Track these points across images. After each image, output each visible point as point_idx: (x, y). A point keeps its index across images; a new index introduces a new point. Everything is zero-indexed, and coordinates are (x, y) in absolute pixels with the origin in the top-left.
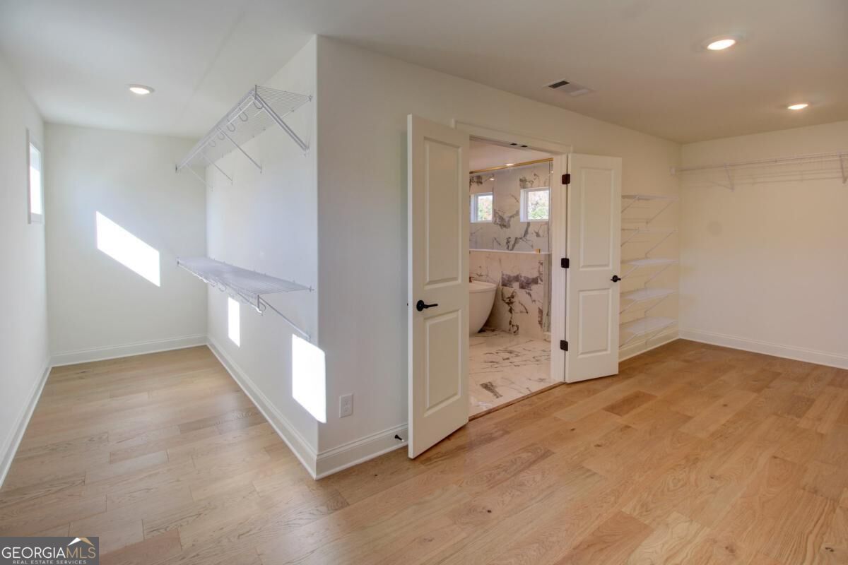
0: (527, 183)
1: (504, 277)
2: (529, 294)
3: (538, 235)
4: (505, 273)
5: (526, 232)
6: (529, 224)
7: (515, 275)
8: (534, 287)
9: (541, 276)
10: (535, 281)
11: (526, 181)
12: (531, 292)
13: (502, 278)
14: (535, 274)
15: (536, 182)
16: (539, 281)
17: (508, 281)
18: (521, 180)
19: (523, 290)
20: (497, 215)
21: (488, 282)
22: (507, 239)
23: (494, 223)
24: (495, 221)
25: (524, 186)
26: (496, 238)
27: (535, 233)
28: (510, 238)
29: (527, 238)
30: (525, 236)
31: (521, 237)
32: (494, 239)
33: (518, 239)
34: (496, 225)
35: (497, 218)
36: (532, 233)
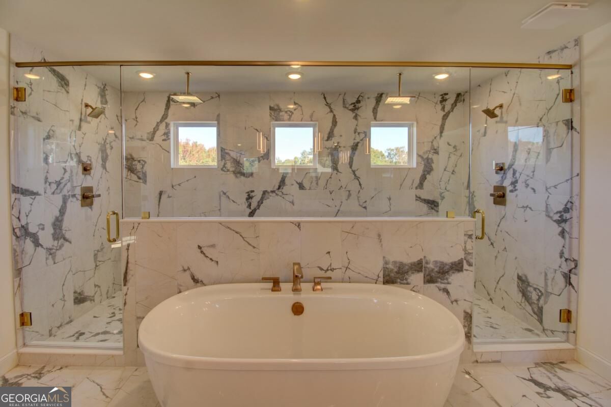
1: (390, 266)
2: (446, 291)
4: (391, 259)
5: (282, 184)
7: (415, 259)
8: (455, 279)
9: (469, 257)
10: (458, 267)
11: (280, 110)
12: (449, 287)
13: (385, 269)
14: (456, 255)
15: (297, 114)
16: (466, 266)
17: (398, 273)
18: (271, 108)
19: (432, 286)
20: (227, 157)
21: (350, 281)
22: (248, 192)
23: (222, 169)
24: (224, 166)
25: (276, 117)
26: (225, 192)
27: (297, 183)
28: (252, 191)
29: (283, 191)
30: (279, 189)
31: (272, 190)
32: (222, 193)
33: (268, 193)
34: (226, 173)
35: (227, 162)
36: (292, 185)
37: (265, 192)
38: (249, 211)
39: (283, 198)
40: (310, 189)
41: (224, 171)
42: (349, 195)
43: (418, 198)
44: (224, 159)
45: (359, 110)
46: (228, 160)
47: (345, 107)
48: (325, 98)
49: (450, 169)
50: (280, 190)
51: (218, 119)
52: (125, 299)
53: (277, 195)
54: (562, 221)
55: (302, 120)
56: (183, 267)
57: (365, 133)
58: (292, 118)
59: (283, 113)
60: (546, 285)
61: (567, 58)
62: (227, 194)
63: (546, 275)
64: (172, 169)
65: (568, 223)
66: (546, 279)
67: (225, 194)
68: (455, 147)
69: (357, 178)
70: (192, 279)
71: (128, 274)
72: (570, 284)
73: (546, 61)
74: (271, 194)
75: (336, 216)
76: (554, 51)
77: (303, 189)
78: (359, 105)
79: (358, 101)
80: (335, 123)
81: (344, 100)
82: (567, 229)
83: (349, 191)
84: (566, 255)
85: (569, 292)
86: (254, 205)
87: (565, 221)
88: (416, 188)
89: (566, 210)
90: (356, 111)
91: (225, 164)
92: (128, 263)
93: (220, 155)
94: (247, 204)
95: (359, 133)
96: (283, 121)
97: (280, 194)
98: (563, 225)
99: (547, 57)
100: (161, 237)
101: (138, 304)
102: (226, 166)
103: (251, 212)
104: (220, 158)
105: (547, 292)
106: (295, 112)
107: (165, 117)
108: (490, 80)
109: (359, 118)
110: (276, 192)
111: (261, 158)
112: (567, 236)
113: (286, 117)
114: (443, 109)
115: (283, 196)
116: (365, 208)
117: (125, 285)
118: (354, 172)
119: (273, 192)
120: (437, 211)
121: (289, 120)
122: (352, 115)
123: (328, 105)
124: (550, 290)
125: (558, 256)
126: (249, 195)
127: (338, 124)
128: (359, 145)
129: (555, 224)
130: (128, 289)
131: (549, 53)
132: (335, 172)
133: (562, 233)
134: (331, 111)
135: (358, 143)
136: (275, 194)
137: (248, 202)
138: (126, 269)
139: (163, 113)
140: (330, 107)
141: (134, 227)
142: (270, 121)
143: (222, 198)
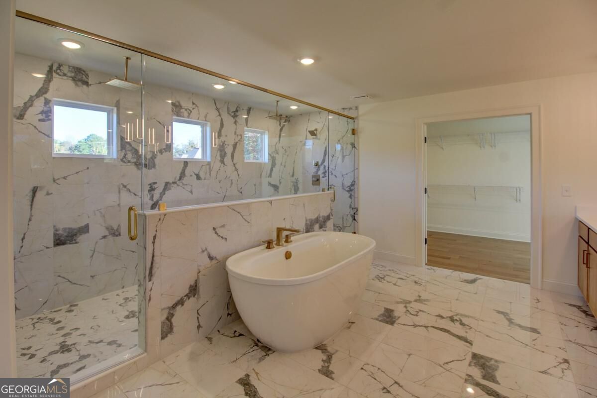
0: (183, 110)
1: (308, 222)
3: (198, 177)
4: (308, 218)
5: (182, 175)
6: (186, 163)
7: (316, 216)
11: (181, 107)
13: (306, 224)
14: (328, 212)
15: (195, 112)
18: (173, 104)
20: (128, 147)
22: (150, 184)
23: (122, 160)
24: (124, 157)
25: (177, 112)
26: (125, 184)
27: (195, 174)
28: (155, 183)
29: (183, 181)
30: (180, 179)
31: (174, 181)
32: (122, 186)
33: (170, 184)
34: (125, 164)
35: (127, 152)
36: (191, 176)
37: (167, 184)
38: (151, 203)
39: (184, 188)
40: (205, 179)
41: (124, 162)
42: (232, 183)
43: (270, 184)
44: (125, 149)
45: (238, 117)
46: (129, 151)
47: (228, 113)
48: (215, 103)
49: (283, 164)
50: (181, 181)
51: (117, 105)
52: (150, 295)
53: (178, 185)
54: (350, 190)
55: (198, 119)
56: (202, 249)
57: (241, 135)
58: (191, 116)
59: (184, 110)
60: (343, 223)
61: (352, 114)
62: (128, 187)
63: (343, 218)
64: (54, 158)
65: (353, 191)
66: (343, 220)
67: (125, 187)
68: (285, 150)
69: (236, 170)
70: (209, 257)
71: (154, 268)
72: (355, 220)
73: (341, 112)
74: (172, 185)
75: (223, 201)
76: (346, 109)
77: (199, 180)
78: (238, 114)
79: (237, 111)
80: (222, 125)
81: (228, 108)
82: (353, 194)
83: (232, 180)
84: (353, 207)
85: (354, 224)
86: (156, 196)
87: (352, 190)
88: (269, 177)
89: (352, 185)
90: (235, 118)
91: (125, 155)
92: (153, 256)
93: (120, 145)
94: (149, 196)
95: (237, 135)
96: (183, 117)
97: (181, 184)
98: (351, 192)
99: (342, 110)
100: (184, 225)
101: (163, 296)
102: (127, 156)
103: (154, 204)
104: (120, 149)
105: (343, 226)
106: (193, 111)
107: (43, 91)
108: (309, 114)
109: (237, 124)
110: (178, 183)
111: (163, 151)
112: (353, 197)
113: (186, 114)
114: (280, 124)
115: (184, 186)
116: (241, 193)
117: (150, 280)
118: (234, 164)
119: (174, 183)
120: (278, 192)
121: (188, 117)
122: (233, 120)
123: (217, 109)
124: (345, 225)
125: (348, 207)
126: (151, 187)
127: (224, 126)
128: (238, 144)
129: (347, 193)
130: (153, 283)
131: (343, 109)
132: (223, 165)
133: (350, 197)
134: (220, 115)
135: (237, 142)
136: (176, 185)
137: (150, 194)
138: (152, 263)
139: (41, 85)
140: (219, 112)
141: (160, 219)
142: (172, 116)
143: (121, 191)
